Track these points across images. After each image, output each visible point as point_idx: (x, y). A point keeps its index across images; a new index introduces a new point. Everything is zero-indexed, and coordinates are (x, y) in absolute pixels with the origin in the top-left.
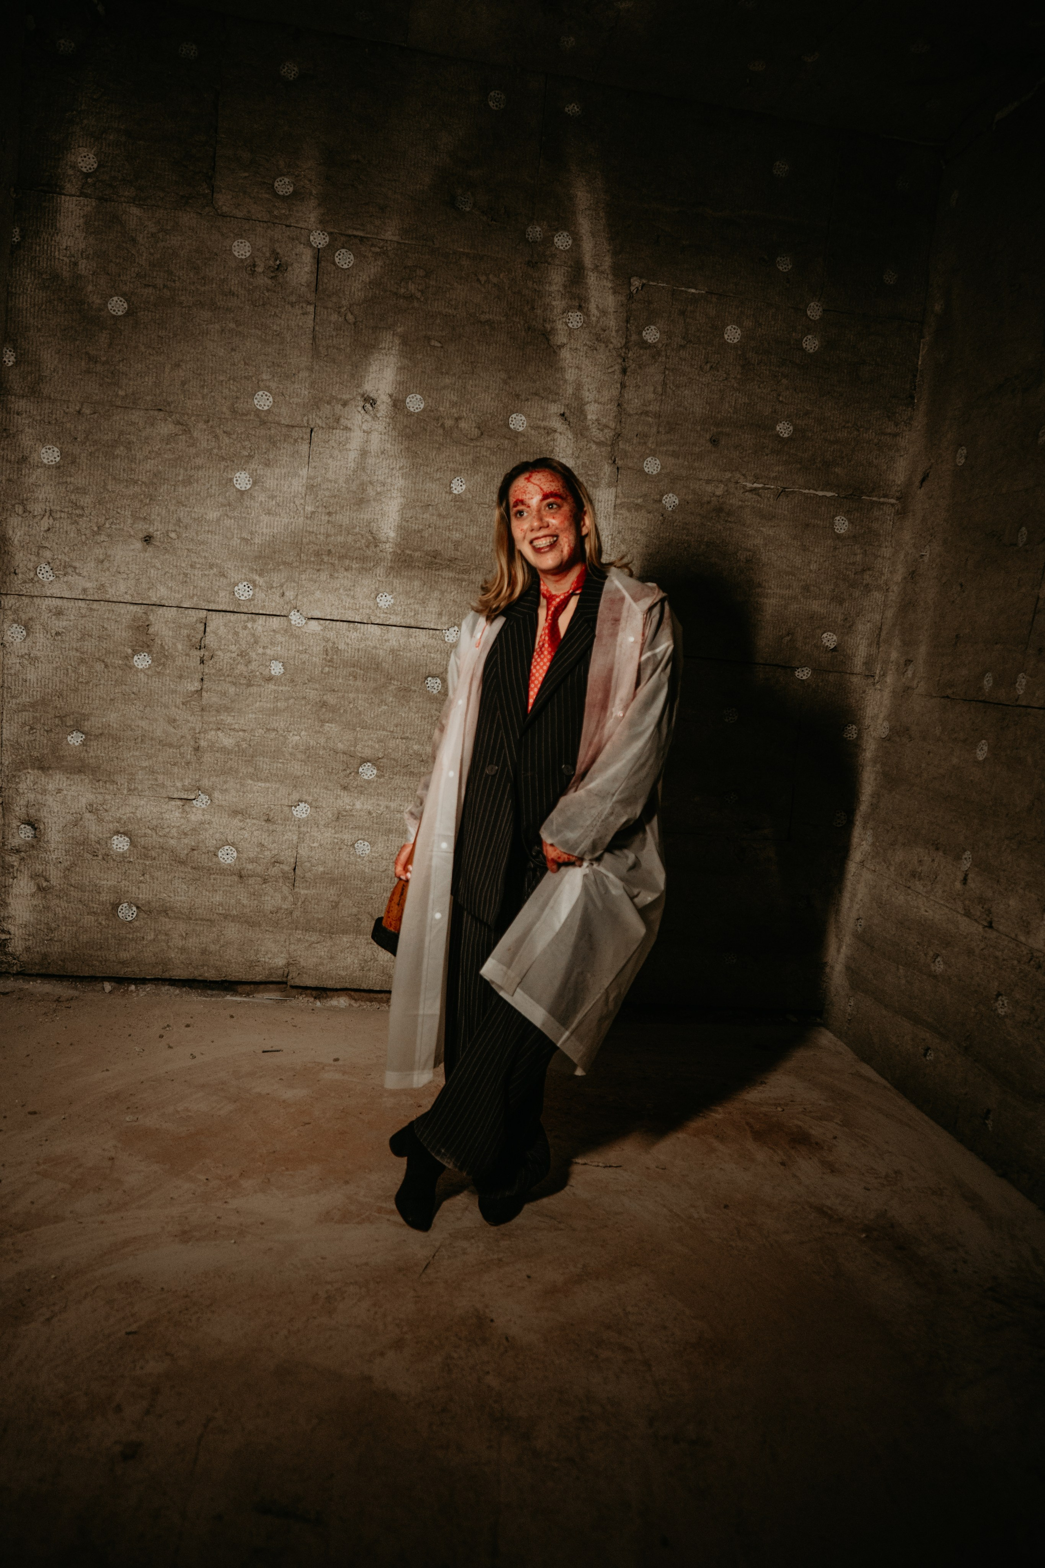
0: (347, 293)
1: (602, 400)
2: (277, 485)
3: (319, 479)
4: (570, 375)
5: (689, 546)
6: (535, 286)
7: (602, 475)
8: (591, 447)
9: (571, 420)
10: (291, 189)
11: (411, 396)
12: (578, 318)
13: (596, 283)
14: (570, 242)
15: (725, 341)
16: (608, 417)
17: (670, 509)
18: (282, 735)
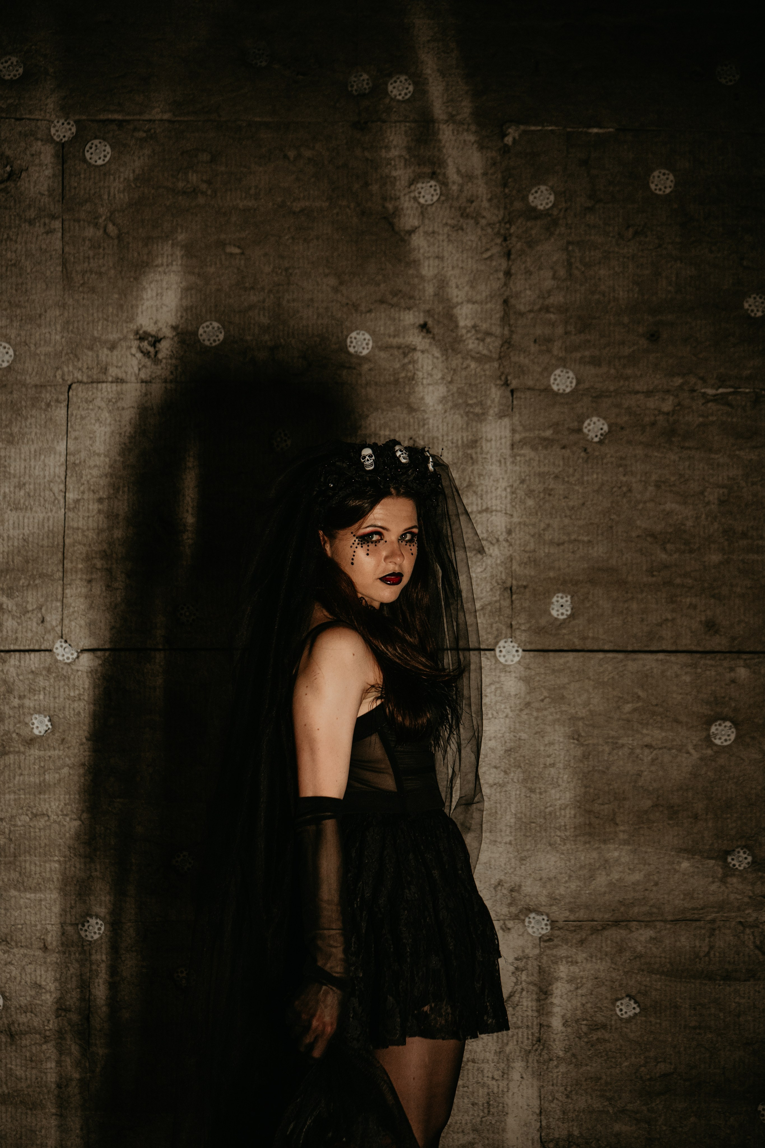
0: (106, 197)
1: (478, 298)
2: (25, 467)
3: (83, 454)
4: (428, 270)
5: (630, 490)
6: (367, 154)
7: (489, 402)
8: (468, 366)
9: (436, 331)
10: (21, 70)
11: (204, 325)
12: (432, 190)
13: (454, 138)
14: (411, 88)
15: (652, 193)
16: (489, 321)
17: (596, 440)
18: (55, 822)
